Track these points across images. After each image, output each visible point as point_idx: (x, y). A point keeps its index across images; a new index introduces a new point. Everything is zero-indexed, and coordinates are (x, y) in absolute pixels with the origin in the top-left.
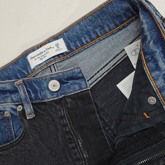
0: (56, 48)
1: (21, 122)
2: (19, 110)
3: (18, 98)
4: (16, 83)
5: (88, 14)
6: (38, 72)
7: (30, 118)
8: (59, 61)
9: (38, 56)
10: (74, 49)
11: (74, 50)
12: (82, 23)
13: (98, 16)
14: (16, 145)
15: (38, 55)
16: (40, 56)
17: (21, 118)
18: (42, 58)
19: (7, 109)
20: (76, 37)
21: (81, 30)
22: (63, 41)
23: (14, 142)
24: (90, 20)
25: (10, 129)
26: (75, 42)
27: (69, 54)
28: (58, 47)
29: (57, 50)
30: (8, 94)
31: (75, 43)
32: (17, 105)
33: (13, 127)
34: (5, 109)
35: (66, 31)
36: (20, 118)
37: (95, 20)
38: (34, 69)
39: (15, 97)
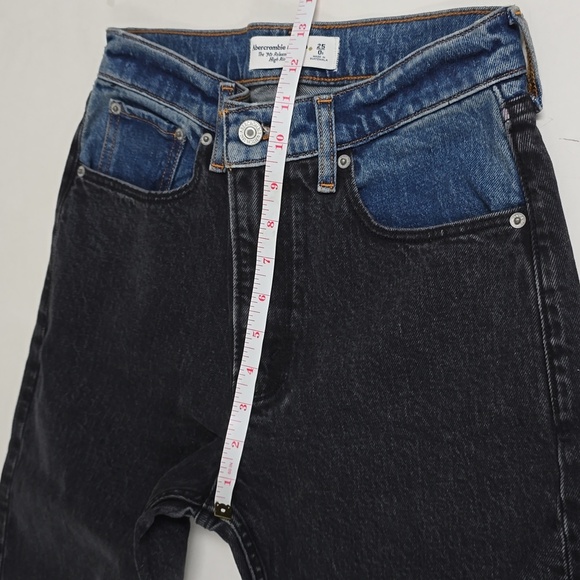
0: (315, 52)
1: (196, 167)
2: (203, 142)
3: (211, 118)
4: (221, 84)
5: (418, 16)
6: (255, 84)
7: (214, 170)
8: (310, 82)
9: (269, 51)
10: (351, 72)
11: (348, 75)
12: (394, 28)
13: (434, 29)
14: (158, 202)
15: (271, 48)
16: (273, 52)
17: (200, 160)
18: (275, 57)
19: (183, 126)
20: (367, 49)
21: (383, 40)
22: (338, 45)
23: (156, 195)
24: (412, 30)
25: (170, 166)
26: (358, 59)
27: (335, 78)
28: (320, 52)
29: (315, 58)
30: (198, 98)
31: (358, 62)
32: (205, 131)
33: (178, 166)
34: (180, 123)
35: (354, 26)
36: (198, 159)
37: (422, 34)
38: (251, 73)
39: (207, 112)
